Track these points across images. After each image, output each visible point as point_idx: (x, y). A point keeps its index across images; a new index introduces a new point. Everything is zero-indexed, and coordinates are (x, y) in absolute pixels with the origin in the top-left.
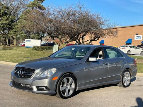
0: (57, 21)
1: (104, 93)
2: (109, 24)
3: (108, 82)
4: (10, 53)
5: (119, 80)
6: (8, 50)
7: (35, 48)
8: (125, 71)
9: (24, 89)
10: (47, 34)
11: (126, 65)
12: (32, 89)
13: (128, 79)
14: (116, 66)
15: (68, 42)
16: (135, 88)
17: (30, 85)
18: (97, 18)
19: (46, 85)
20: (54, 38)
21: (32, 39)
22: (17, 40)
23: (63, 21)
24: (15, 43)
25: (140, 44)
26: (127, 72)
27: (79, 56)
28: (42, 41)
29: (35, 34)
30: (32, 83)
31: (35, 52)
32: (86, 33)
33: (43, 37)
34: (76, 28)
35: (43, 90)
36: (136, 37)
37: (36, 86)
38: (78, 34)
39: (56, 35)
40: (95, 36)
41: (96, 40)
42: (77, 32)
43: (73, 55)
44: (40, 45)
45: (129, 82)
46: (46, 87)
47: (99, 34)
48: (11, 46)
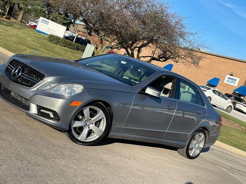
0: (107, 4)
1: (152, 156)
2: (193, 41)
3: (163, 140)
4: (7, 31)
5: (183, 143)
6: (5, 25)
7: (53, 39)
8: (199, 131)
9: (13, 103)
10: (82, 21)
11: (203, 120)
12: (27, 108)
13: (199, 146)
14: (181, 115)
15: (113, 47)
16: (205, 165)
17: (27, 100)
18: (177, 23)
19: (56, 109)
20: (91, 32)
21: (53, 20)
22: (25, 13)
23: (117, 8)
24: (20, 18)
25: (230, 93)
26: (201, 134)
27: (128, 78)
28: (68, 29)
29: (60, 14)
30: (31, 97)
31: (51, 45)
32: (148, 43)
33: (72, 23)
34: (135, 29)
35: (48, 116)
36: (228, 78)
37: (37, 106)
38: (135, 38)
39: (96, 29)
40: (162, 52)
41: (161, 60)
42: (135, 36)
43: (119, 73)
44: (62, 36)
45: (198, 152)
46: (54, 113)
47: (170, 51)
48: (12, 20)
